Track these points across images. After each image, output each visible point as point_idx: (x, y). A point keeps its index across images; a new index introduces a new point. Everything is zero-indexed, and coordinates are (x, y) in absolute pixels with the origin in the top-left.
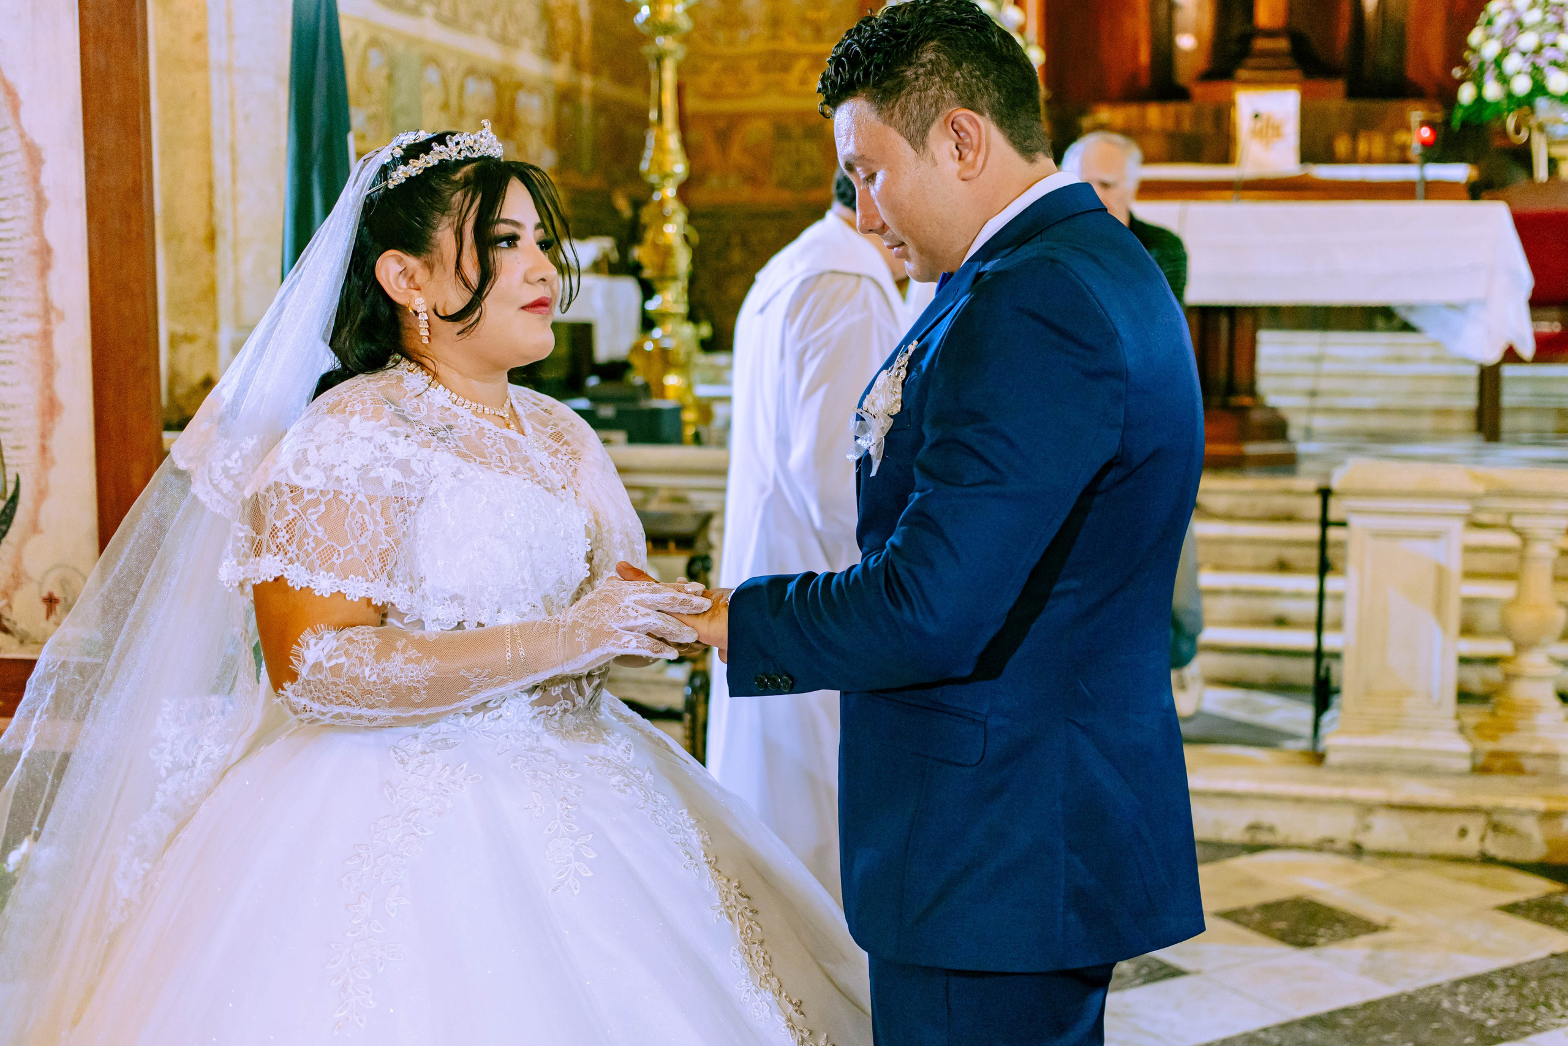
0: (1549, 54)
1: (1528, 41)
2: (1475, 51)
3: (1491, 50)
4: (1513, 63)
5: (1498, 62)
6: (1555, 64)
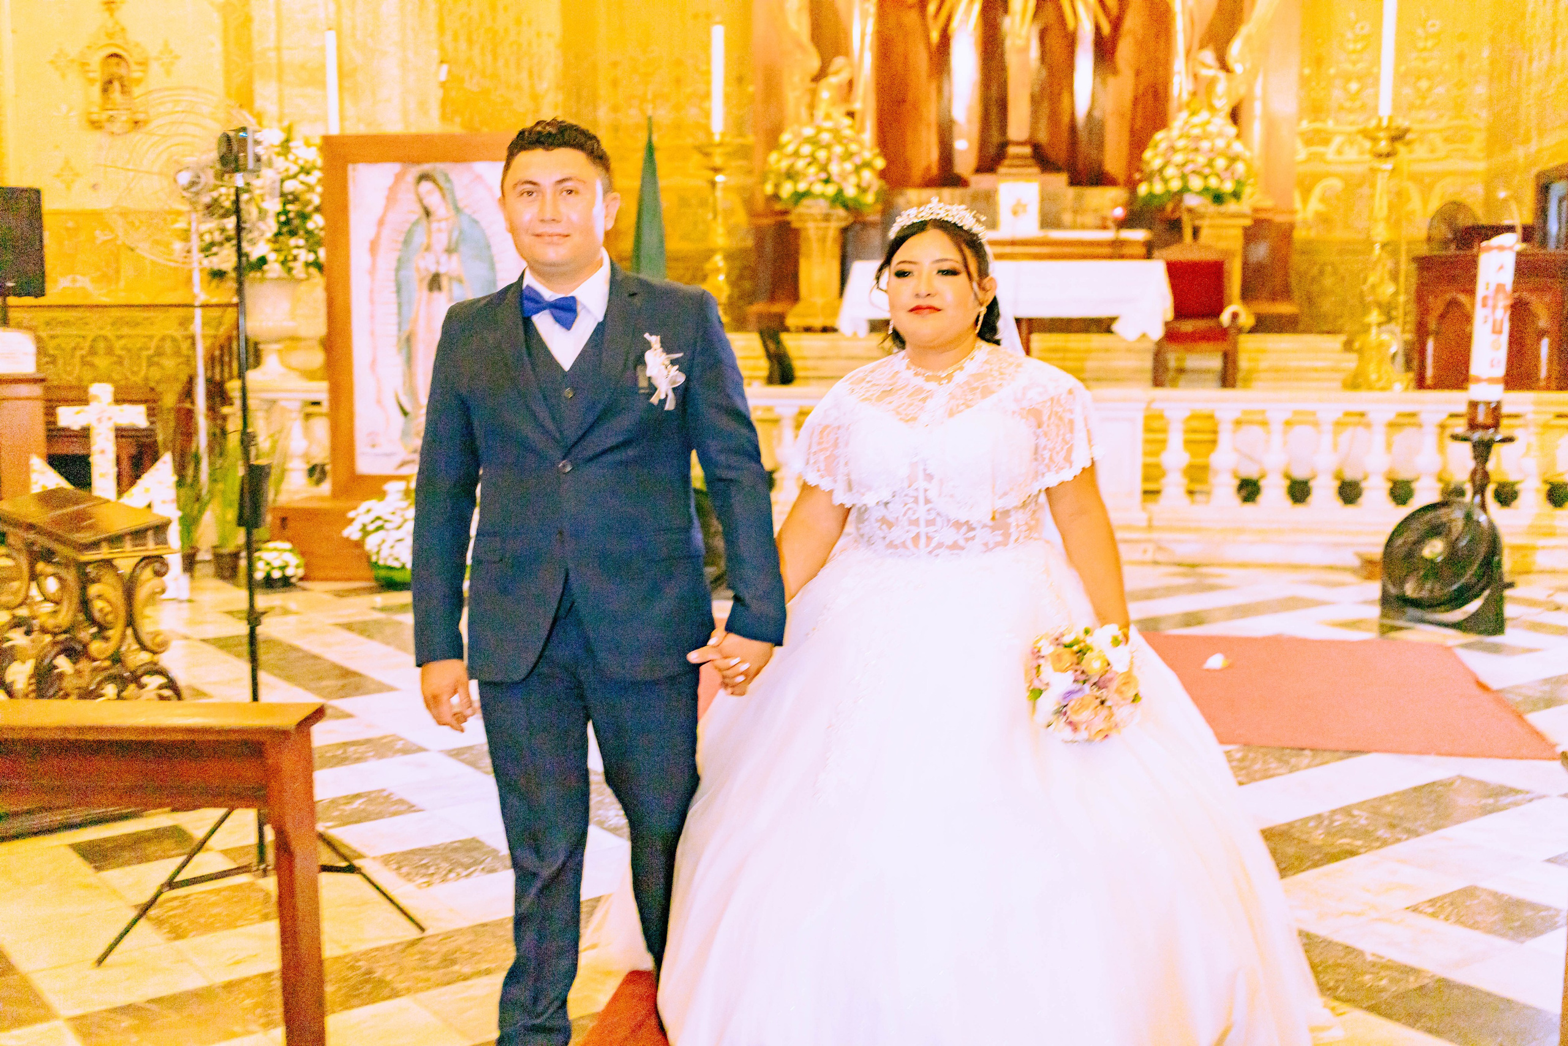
0: (1190, 167)
1: (1178, 158)
2: (1148, 163)
3: (1156, 163)
4: (1170, 172)
5: (1161, 171)
6: (1194, 172)
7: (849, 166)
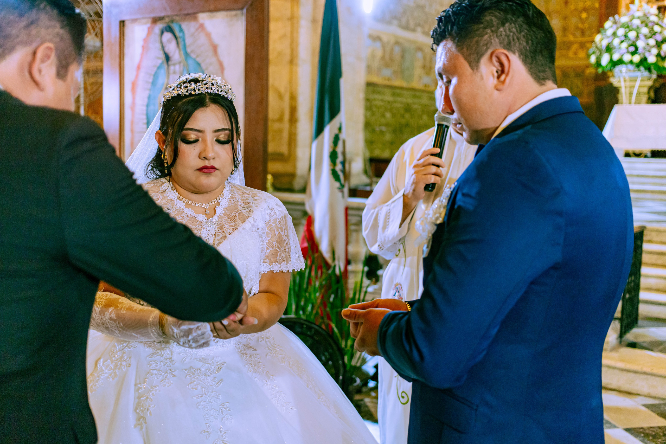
7: (652, 42)
